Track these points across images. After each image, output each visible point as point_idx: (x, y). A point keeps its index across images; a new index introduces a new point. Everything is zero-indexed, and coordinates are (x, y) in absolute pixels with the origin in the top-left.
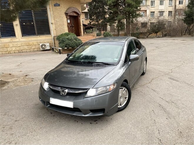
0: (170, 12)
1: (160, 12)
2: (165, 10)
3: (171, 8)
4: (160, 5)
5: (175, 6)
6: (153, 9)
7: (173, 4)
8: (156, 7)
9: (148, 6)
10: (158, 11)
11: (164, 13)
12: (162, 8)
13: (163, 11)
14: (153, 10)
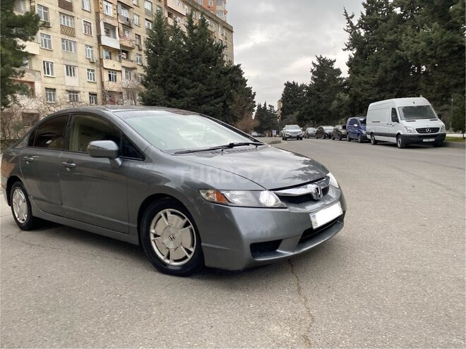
0: (92, 95)
1: (69, 92)
2: (81, 89)
3: (93, 86)
4: (68, 75)
5: (102, 83)
6: (50, 81)
7: (97, 79)
8: (57, 79)
9: (37, 73)
10: (64, 88)
11: (79, 95)
12: (72, 82)
13: (76, 89)
14: (50, 83)
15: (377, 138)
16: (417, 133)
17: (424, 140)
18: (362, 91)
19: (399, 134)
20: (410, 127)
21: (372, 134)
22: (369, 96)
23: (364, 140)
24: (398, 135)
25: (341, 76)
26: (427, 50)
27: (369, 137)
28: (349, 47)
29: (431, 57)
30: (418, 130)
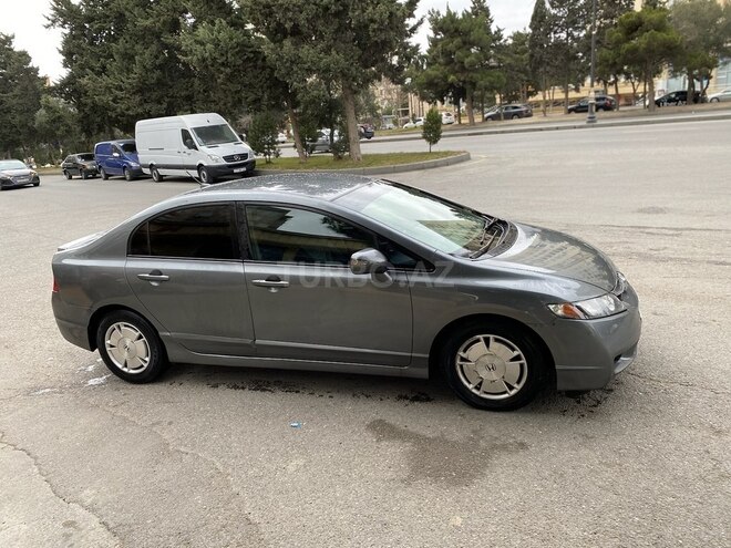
15: (162, 172)
16: (225, 163)
17: (235, 171)
18: (114, 101)
19: (201, 165)
20: (214, 155)
21: (151, 167)
22: (127, 110)
23: (138, 176)
24: (200, 167)
25: (30, 65)
26: (216, 55)
27: (147, 171)
28: (54, 22)
29: (223, 64)
30: (226, 158)
